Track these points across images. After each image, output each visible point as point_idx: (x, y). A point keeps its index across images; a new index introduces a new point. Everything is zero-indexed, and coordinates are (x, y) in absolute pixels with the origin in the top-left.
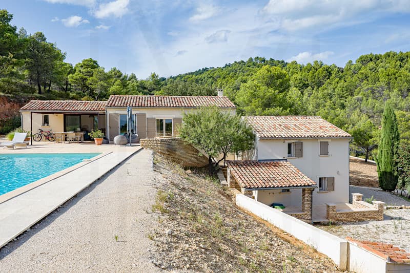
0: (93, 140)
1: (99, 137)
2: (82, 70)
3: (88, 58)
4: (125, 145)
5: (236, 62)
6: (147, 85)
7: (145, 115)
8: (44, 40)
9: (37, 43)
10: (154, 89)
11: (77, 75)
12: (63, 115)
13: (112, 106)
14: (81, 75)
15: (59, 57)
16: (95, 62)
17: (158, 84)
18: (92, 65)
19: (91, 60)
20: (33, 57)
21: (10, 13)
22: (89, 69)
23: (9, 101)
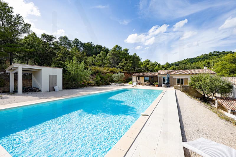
0: (155, 85)
1: (157, 84)
2: (145, 63)
3: (147, 59)
4: (166, 87)
5: (202, 55)
6: (165, 66)
7: (172, 77)
8: (136, 55)
9: (134, 56)
10: (167, 68)
11: (144, 65)
12: (143, 77)
13: (160, 74)
14: (145, 65)
15: (140, 60)
16: (149, 60)
17: (169, 66)
18: (148, 61)
19: (148, 60)
20: (133, 61)
21: (128, 49)
22: (147, 63)
23: (128, 73)
